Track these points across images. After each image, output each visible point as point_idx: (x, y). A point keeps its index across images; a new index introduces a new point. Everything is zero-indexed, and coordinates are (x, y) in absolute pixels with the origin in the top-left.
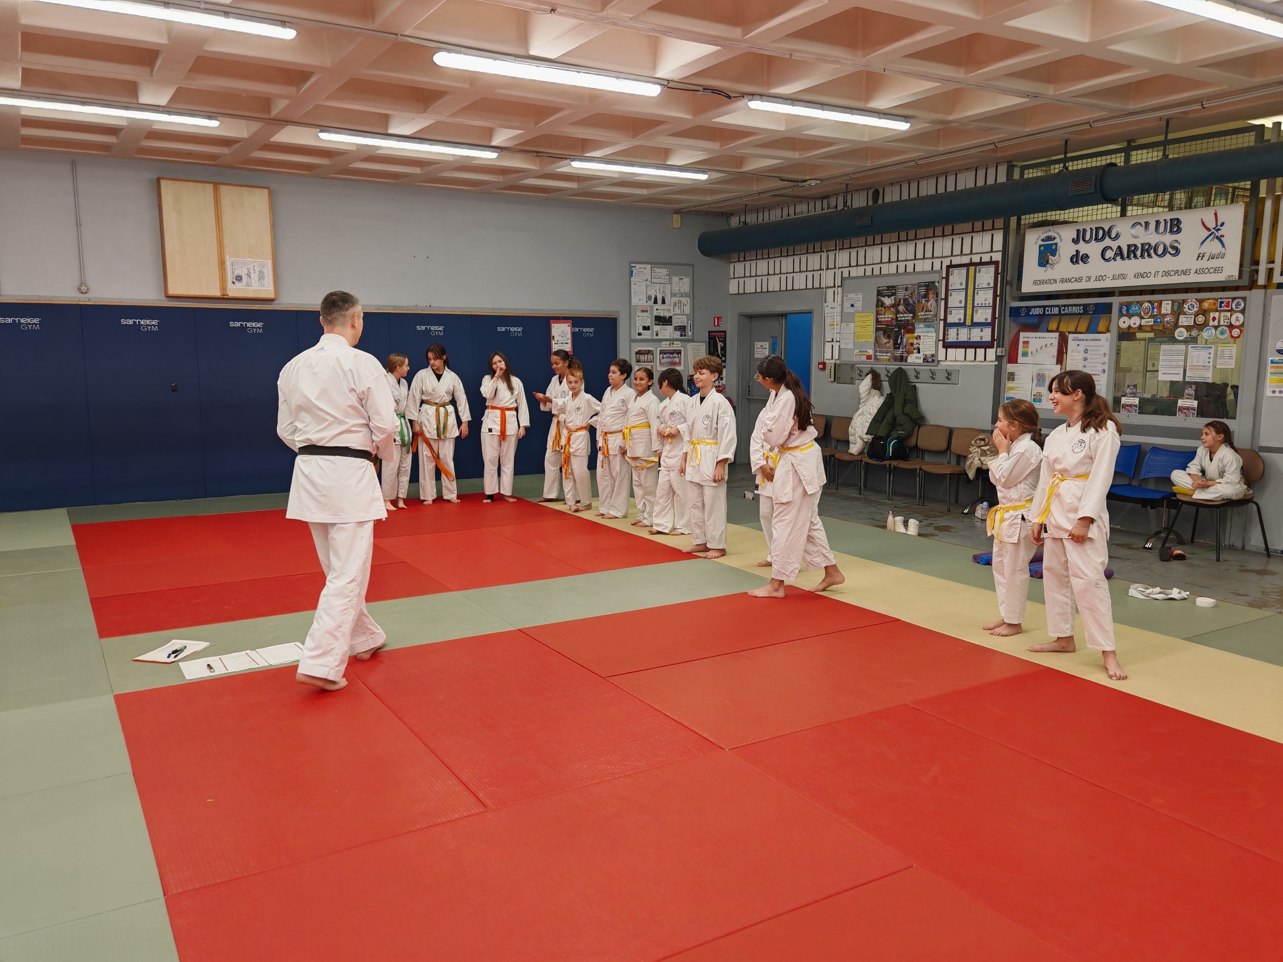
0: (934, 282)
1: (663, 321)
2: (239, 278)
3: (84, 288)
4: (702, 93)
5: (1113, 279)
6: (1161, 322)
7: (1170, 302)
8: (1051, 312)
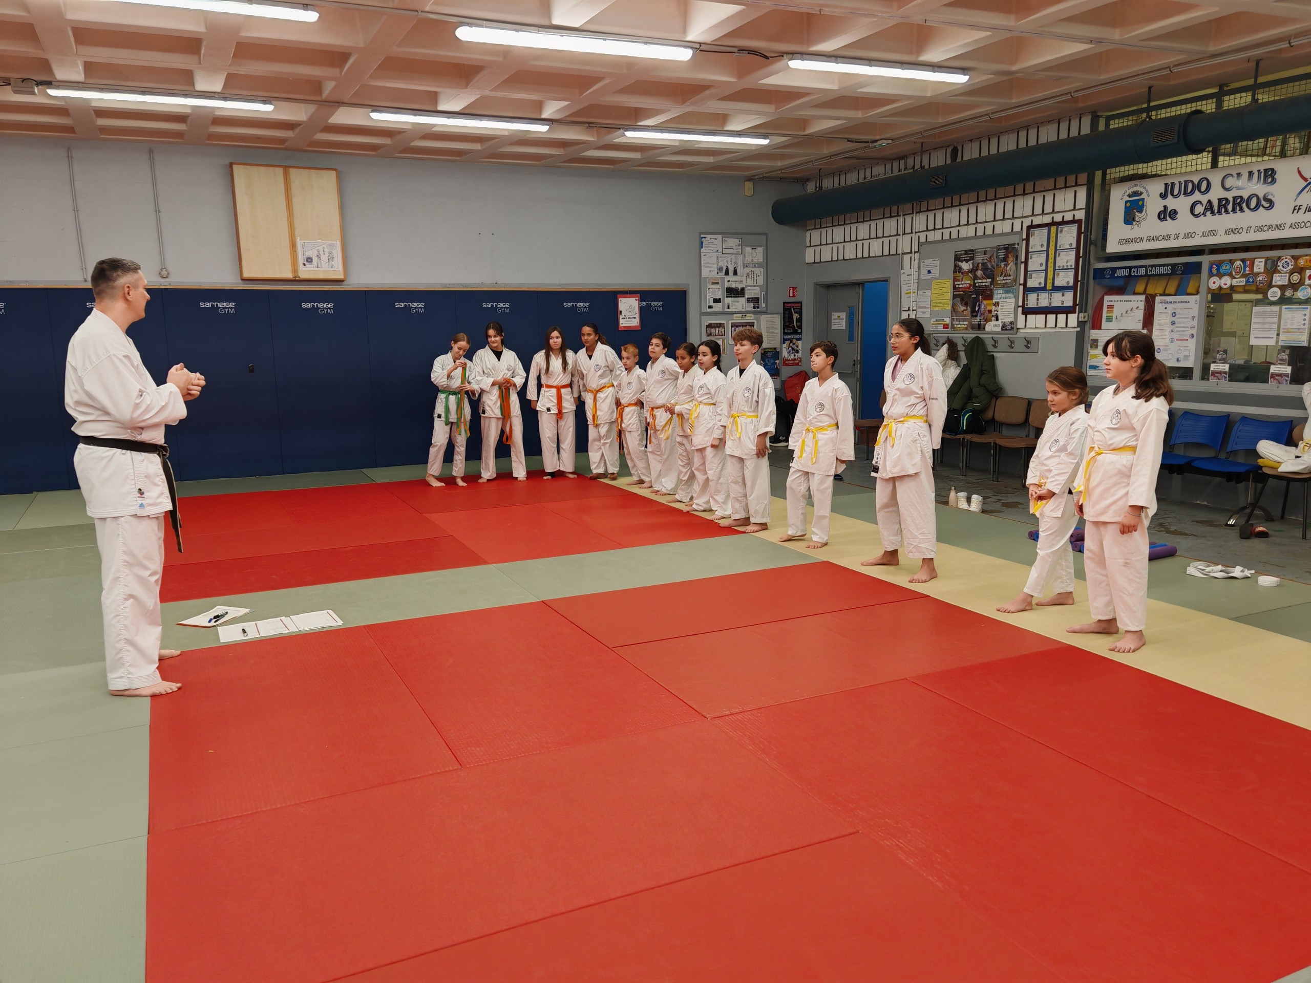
0: (1014, 244)
1: (734, 293)
3: (164, 273)
4: (737, 54)
5: (1203, 235)
6: (1253, 281)
7: (1263, 260)
8: (1137, 273)
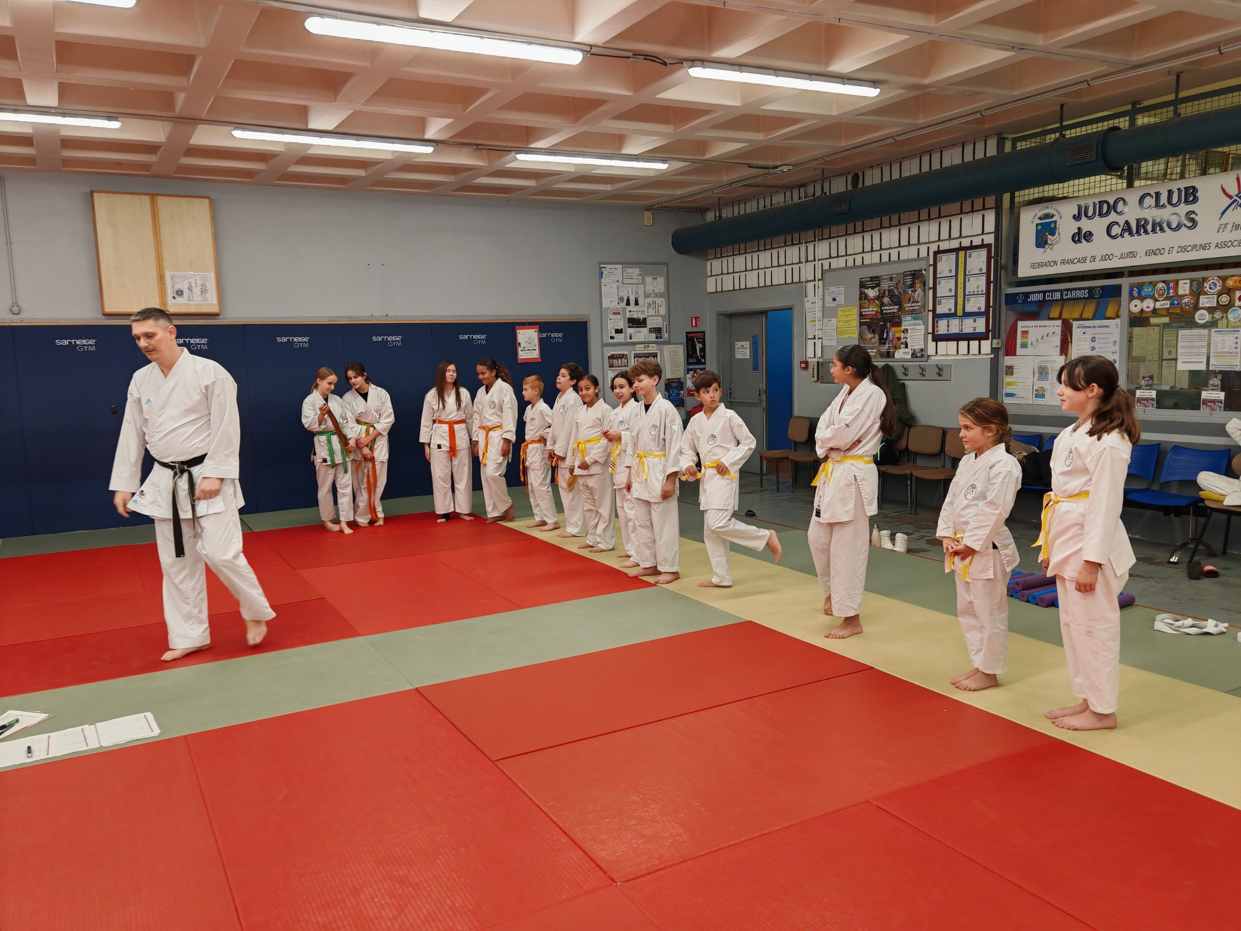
0: (921, 270)
2: (180, 293)
3: (15, 309)
4: (632, 59)
5: (1122, 257)
6: (1178, 304)
7: (1188, 281)
8: (1052, 297)
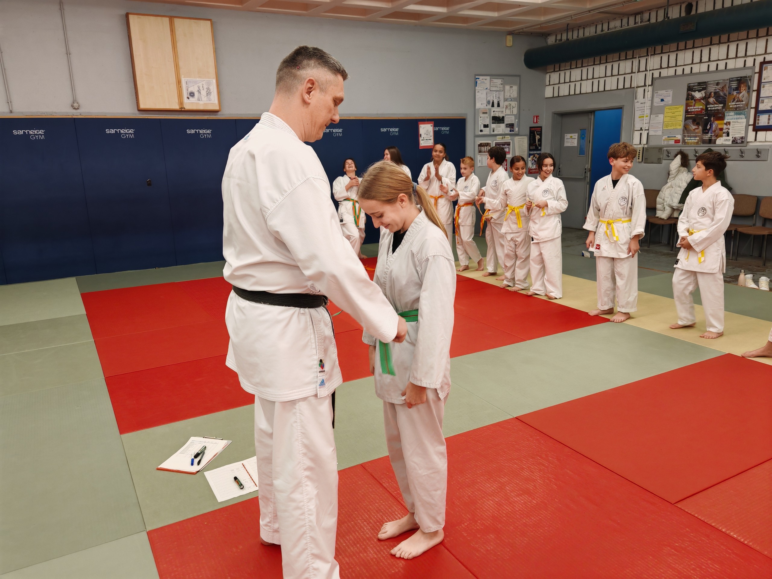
0: (747, 77)
1: (498, 120)
2: (192, 94)
3: (76, 105)
